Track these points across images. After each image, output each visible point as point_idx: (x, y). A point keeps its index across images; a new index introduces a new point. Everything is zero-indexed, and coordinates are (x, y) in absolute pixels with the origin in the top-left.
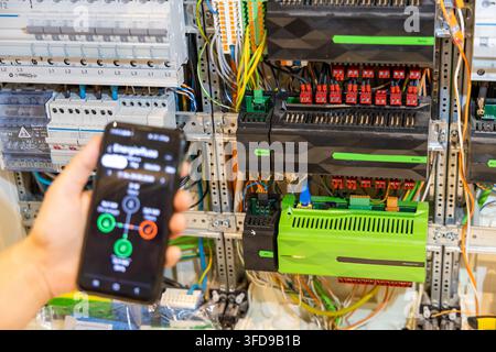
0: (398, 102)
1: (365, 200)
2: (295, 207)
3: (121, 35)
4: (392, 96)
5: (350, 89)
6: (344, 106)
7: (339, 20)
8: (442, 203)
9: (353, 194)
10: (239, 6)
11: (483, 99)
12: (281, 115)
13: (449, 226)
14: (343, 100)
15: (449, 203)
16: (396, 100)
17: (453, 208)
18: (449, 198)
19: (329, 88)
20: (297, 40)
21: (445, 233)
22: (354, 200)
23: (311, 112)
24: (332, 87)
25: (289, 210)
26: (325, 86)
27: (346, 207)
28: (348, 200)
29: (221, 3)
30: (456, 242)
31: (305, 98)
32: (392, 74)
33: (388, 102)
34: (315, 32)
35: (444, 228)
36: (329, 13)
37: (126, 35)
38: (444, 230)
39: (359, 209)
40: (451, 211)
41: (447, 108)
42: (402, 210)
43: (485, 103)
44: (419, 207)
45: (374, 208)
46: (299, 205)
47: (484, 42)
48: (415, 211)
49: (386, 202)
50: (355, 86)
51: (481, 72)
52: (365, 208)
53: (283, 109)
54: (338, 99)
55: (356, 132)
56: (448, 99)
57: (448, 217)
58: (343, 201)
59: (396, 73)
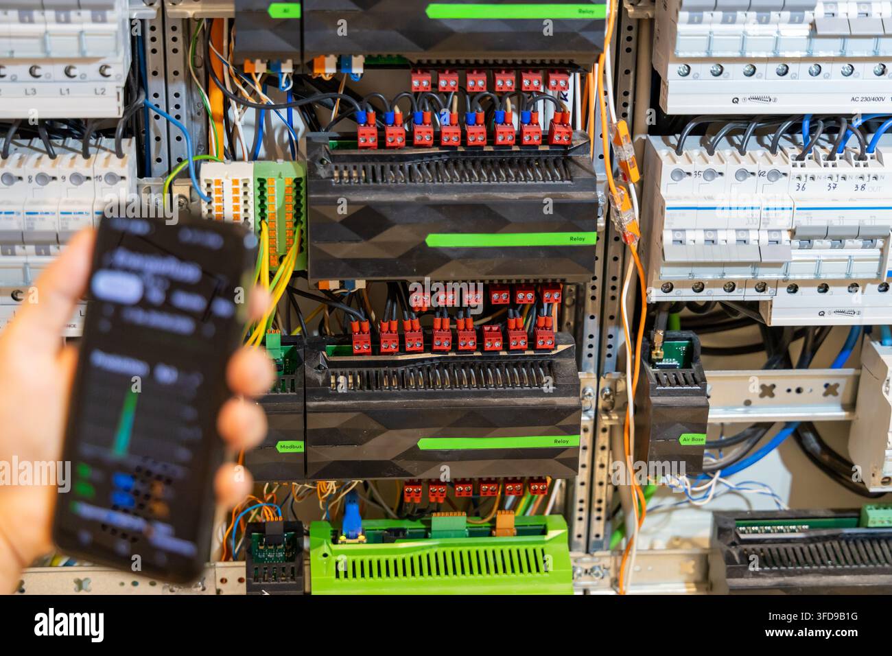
0: (522, 343)
1: (459, 521)
2: (335, 541)
3: (37, 243)
4: (512, 334)
5: (438, 326)
6: (429, 355)
7: (438, 207)
8: (584, 515)
9: (438, 510)
10: (250, 185)
11: (661, 333)
12: (321, 378)
13: (598, 553)
14: (428, 346)
15: (595, 514)
16: (519, 342)
17: (602, 522)
18: (596, 505)
19: (401, 326)
20: (363, 244)
21: (588, 567)
22: (440, 521)
23: (373, 370)
24: (408, 324)
25: (325, 549)
26: (395, 324)
27: (425, 535)
28: (429, 523)
29: (219, 182)
30: (607, 581)
31: (362, 345)
32: (513, 296)
33: (506, 346)
34: (396, 229)
35: (587, 558)
36: (419, 195)
37: (47, 243)
38: (587, 562)
39: (448, 536)
40: (599, 527)
41: (594, 351)
42: (522, 532)
43: (665, 338)
44: (549, 525)
45: (473, 534)
46: (343, 538)
47: (679, 237)
48: (544, 532)
49: (494, 521)
50: (447, 320)
51: (668, 288)
52: (457, 534)
53: (319, 367)
54: (418, 345)
55: (456, 400)
56: (596, 336)
57: (593, 538)
58: (418, 525)
59: (520, 296)
